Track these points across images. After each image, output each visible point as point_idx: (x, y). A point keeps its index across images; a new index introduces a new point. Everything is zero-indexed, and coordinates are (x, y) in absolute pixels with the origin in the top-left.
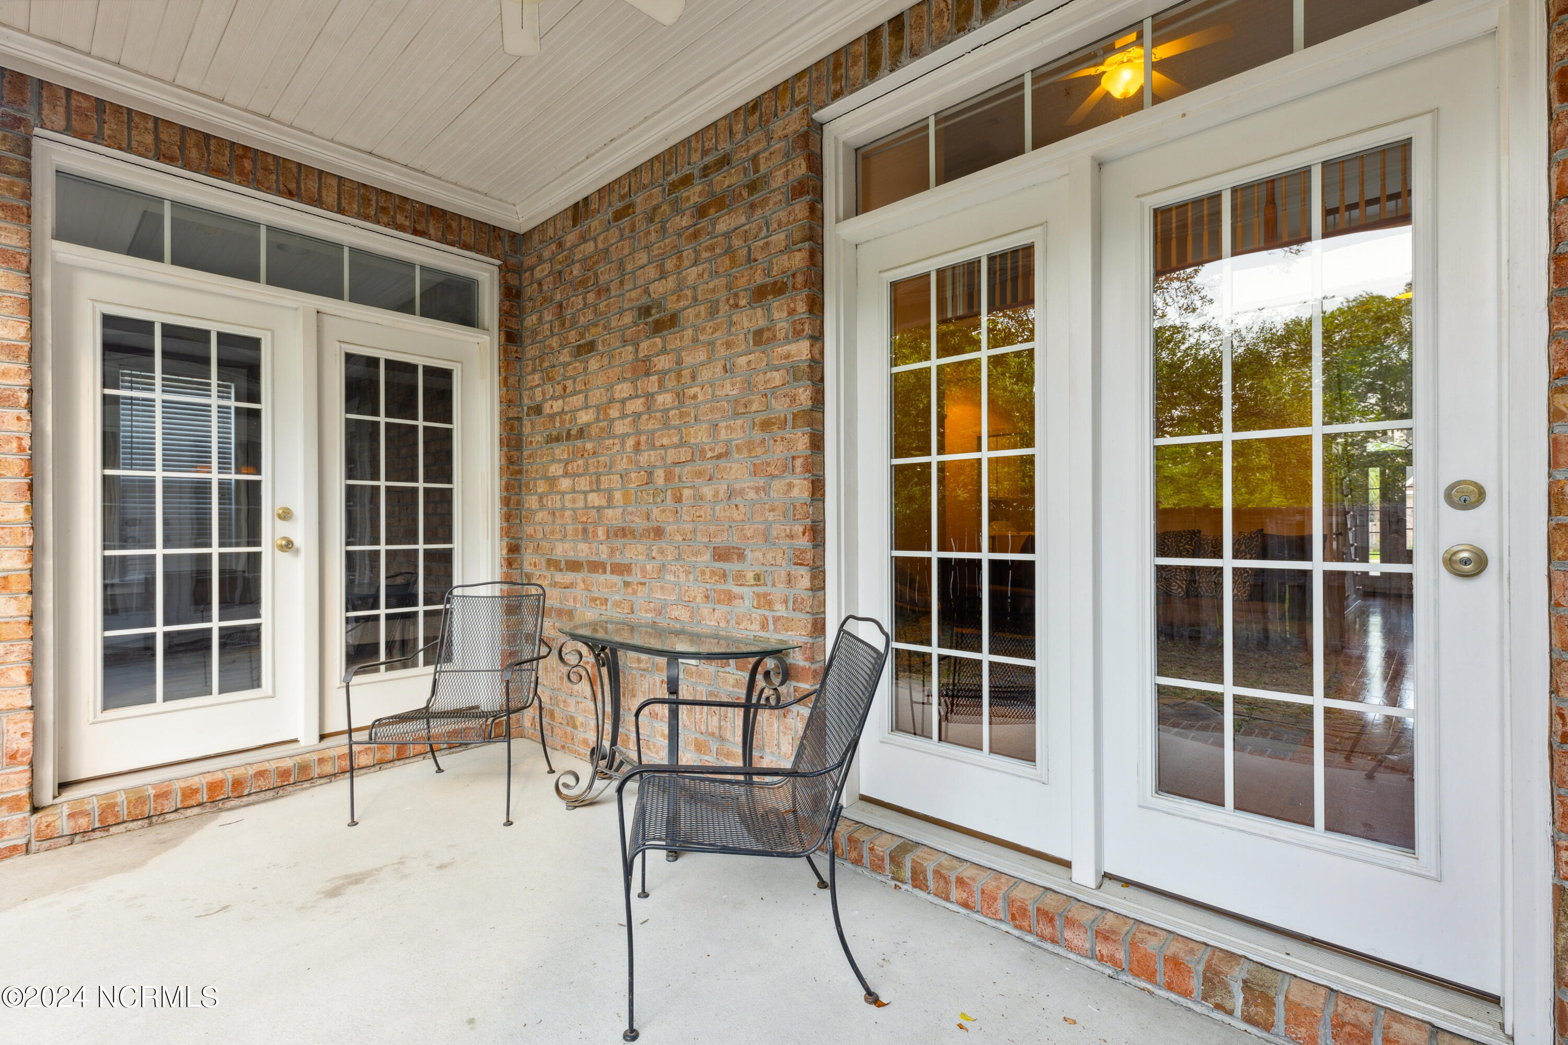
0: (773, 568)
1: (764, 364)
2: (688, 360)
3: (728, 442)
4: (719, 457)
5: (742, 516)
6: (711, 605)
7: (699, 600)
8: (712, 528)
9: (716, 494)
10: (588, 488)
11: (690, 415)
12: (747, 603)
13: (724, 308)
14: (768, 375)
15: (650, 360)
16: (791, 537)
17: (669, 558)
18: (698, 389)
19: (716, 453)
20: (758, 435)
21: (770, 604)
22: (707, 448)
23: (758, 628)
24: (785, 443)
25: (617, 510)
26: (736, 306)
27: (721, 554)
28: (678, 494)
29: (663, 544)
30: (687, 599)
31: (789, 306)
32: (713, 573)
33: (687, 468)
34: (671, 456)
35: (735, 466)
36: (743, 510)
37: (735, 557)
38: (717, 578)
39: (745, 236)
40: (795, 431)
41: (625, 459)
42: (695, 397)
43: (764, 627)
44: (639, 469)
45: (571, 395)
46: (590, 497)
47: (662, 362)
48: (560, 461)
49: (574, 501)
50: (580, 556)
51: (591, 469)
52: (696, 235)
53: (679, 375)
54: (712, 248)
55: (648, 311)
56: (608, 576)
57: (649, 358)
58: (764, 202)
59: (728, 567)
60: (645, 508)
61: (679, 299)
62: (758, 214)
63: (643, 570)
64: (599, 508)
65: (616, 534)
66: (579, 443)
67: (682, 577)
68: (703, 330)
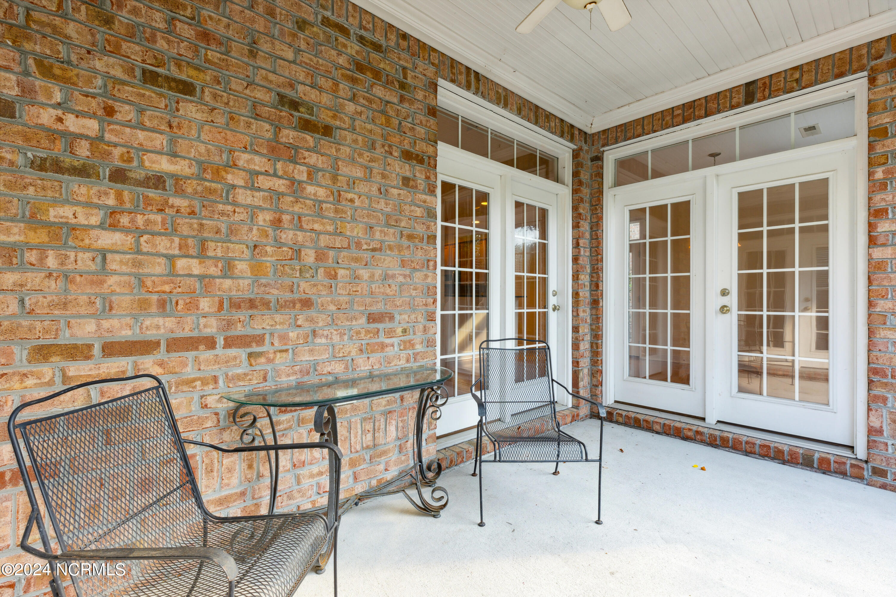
0: (415, 324)
1: (410, 200)
2: (345, 170)
3: (382, 242)
4: (374, 250)
5: (393, 292)
6: (365, 356)
7: (353, 353)
8: (367, 300)
9: (372, 276)
10: (177, 252)
11: (346, 213)
12: (396, 348)
13: (379, 150)
14: (413, 207)
16: (426, 305)
17: (321, 324)
18: (356, 197)
19: (371, 247)
20: (405, 242)
21: (413, 346)
22: (363, 242)
23: (404, 362)
24: (423, 251)
25: (241, 281)
26: (391, 154)
27: (372, 318)
28: (333, 273)
29: (312, 313)
30: (341, 355)
31: (426, 173)
32: (368, 332)
33: (344, 253)
34: (324, 241)
35: (388, 259)
36: (395, 289)
37: (387, 319)
38: (372, 335)
39: (398, 113)
40: (429, 245)
41: (255, 231)
42: (352, 201)
43: (408, 361)
44: (279, 244)
45: (128, 124)
46: (181, 263)
47: (313, 159)
48: (88, 205)
49: (138, 264)
50: (151, 335)
51: (185, 231)
52: (354, 80)
53: (335, 178)
54: (370, 101)
55: (295, 105)
56: (219, 351)
57: (296, 149)
58: (411, 102)
59: (381, 326)
60: (288, 281)
61: (334, 117)
62: (406, 105)
63: (284, 338)
64: (201, 277)
65: (236, 305)
66: (152, 193)
67: (336, 339)
68: (360, 155)
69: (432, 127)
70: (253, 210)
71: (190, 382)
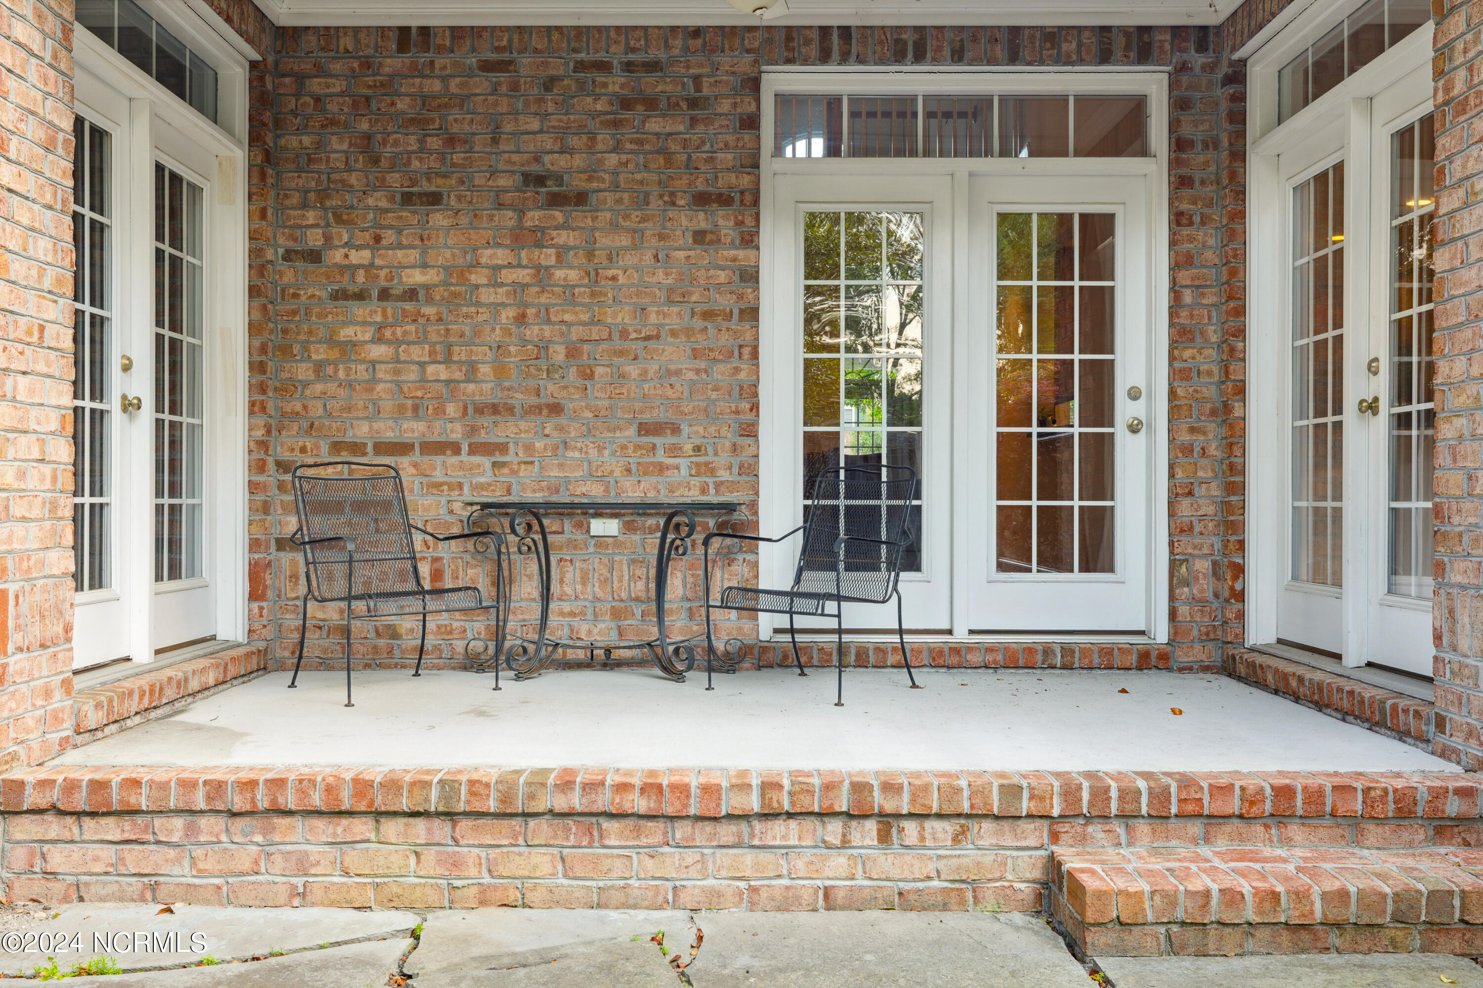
0: (716, 440)
1: (707, 261)
2: (604, 241)
3: (659, 327)
4: (647, 338)
5: (678, 394)
6: (634, 479)
7: (617, 473)
8: (638, 405)
9: (644, 373)
10: (427, 359)
11: (606, 295)
12: (683, 472)
13: (655, 203)
14: (712, 272)
15: (543, 233)
16: (737, 412)
17: (573, 435)
18: (620, 272)
19: (643, 335)
20: (698, 323)
21: (712, 472)
22: (631, 329)
23: (697, 493)
24: (731, 333)
25: (484, 385)
26: (673, 204)
27: (645, 429)
28: (588, 371)
29: (562, 420)
30: (599, 474)
31: (736, 217)
32: (637, 447)
33: (604, 346)
34: (576, 333)
35: (669, 349)
36: (680, 389)
37: (669, 432)
38: (644, 452)
39: (685, 144)
40: (743, 324)
41: (498, 331)
42: (614, 278)
43: (704, 491)
44: (524, 342)
45: (391, 247)
46: (431, 369)
47: (563, 237)
48: (365, 323)
49: (397, 372)
50: (408, 437)
51: (434, 337)
52: (616, 124)
53: (590, 255)
54: (640, 142)
55: (540, 180)
56: (464, 457)
57: (543, 230)
58: (708, 121)
59: (658, 441)
60: (532, 383)
61: (590, 179)
62: (700, 128)
63: (529, 448)
64: (448, 382)
65: (480, 410)
66: (408, 306)
67: (593, 453)
68: (627, 217)
69: (748, 146)
70: (496, 308)
71: (438, 485)
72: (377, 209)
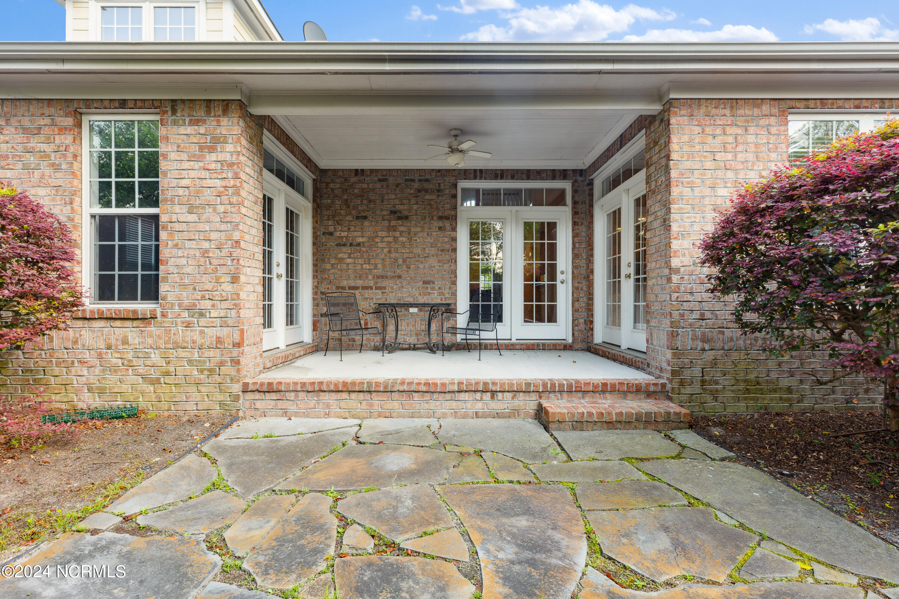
0: (445, 286)
1: (442, 235)
2: (413, 230)
3: (428, 254)
5: (434, 273)
6: (422, 297)
7: (417, 295)
8: (423, 276)
9: (424, 267)
10: (363, 263)
11: (414, 245)
12: (435, 295)
13: (428, 219)
14: (444, 238)
16: (451, 278)
17: (404, 284)
18: (418, 238)
19: (424, 256)
20: (440, 253)
21: (444, 295)
22: (421, 254)
24: (449, 255)
25: (379, 270)
26: (433, 219)
27: (425, 282)
28: (409, 266)
29: (401, 280)
30: (412, 295)
31: (450, 223)
32: (423, 288)
33: (413, 259)
34: (405, 255)
35: (432, 260)
36: (435, 271)
37: (431, 283)
39: (436, 202)
40: (452, 253)
41: (383, 255)
42: (416, 240)
43: (441, 300)
44: (390, 258)
45: (353, 231)
46: (364, 266)
47: (401, 228)
48: (345, 253)
49: (355, 267)
50: (358, 285)
51: (365, 257)
52: (416, 197)
53: (409, 233)
54: (423, 202)
55: (395, 212)
56: (374, 290)
57: (396, 226)
58: (442, 196)
59: (428, 286)
60: (393, 270)
61: (409, 212)
62: (440, 198)
63: (392, 288)
64: (369, 269)
65: (378, 277)
66: (358, 248)
67: (410, 289)
68: (419, 223)
69: (454, 203)
70: (383, 248)
71: (366, 298)
72: (349, 221)
